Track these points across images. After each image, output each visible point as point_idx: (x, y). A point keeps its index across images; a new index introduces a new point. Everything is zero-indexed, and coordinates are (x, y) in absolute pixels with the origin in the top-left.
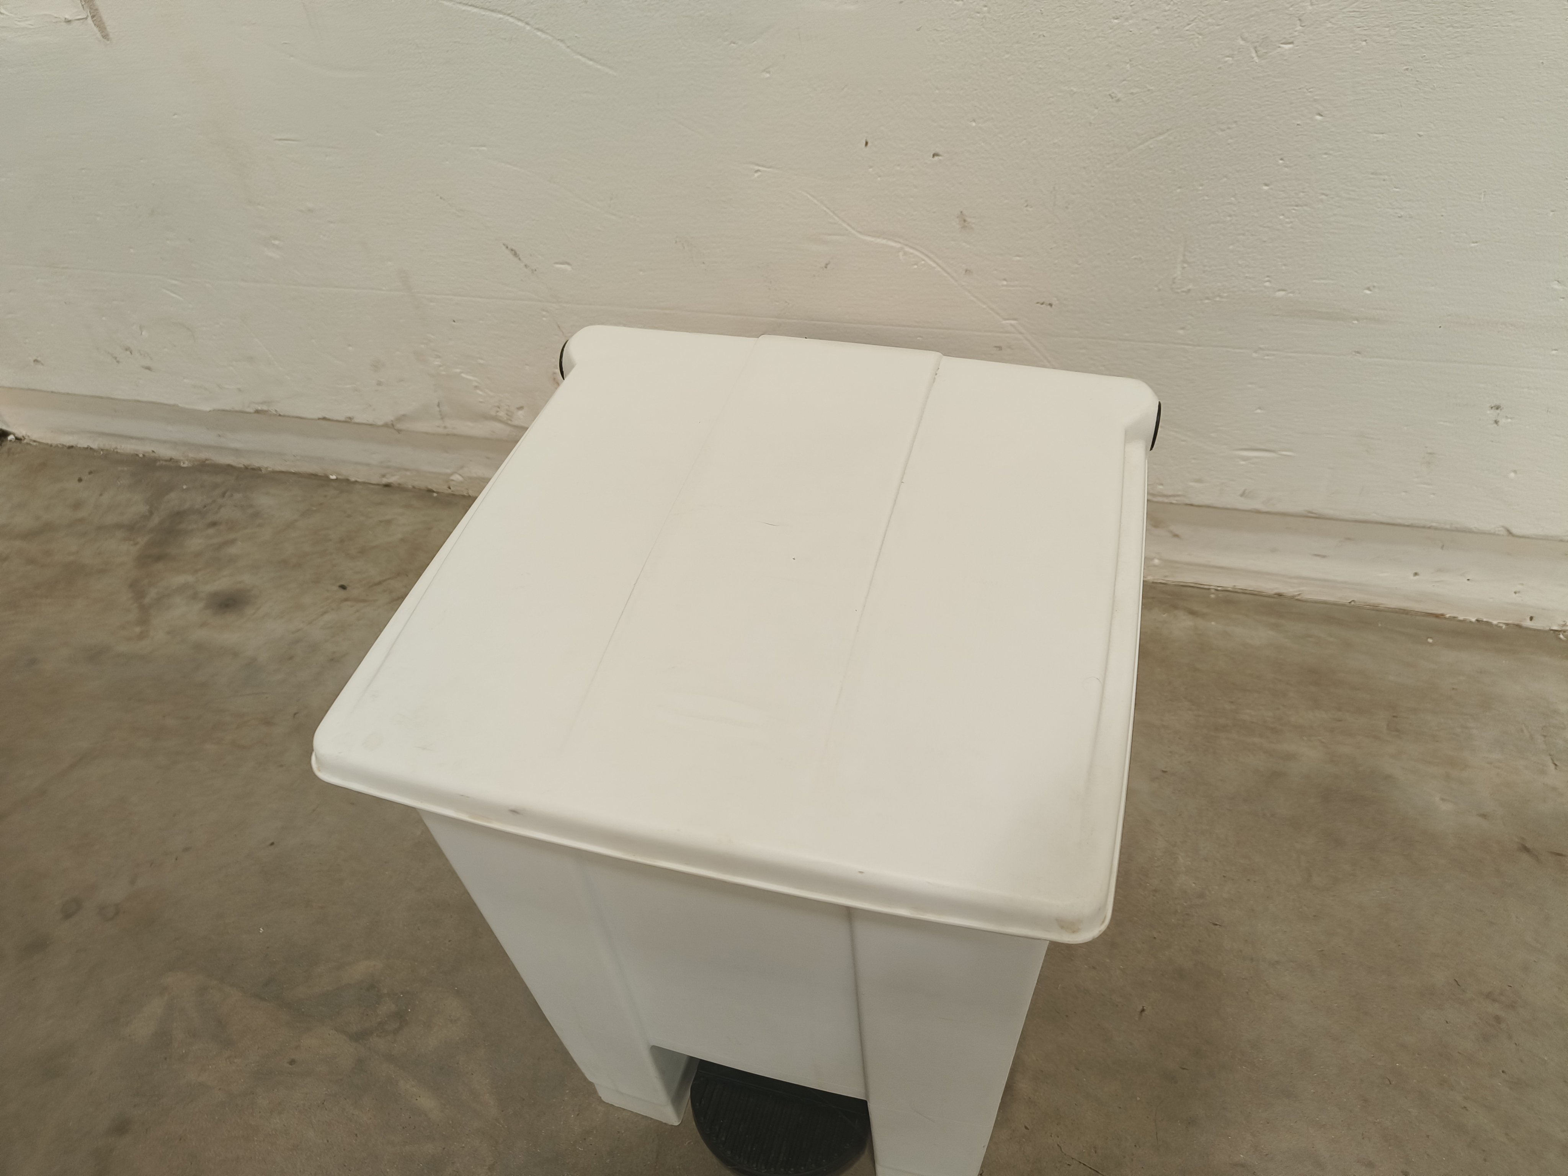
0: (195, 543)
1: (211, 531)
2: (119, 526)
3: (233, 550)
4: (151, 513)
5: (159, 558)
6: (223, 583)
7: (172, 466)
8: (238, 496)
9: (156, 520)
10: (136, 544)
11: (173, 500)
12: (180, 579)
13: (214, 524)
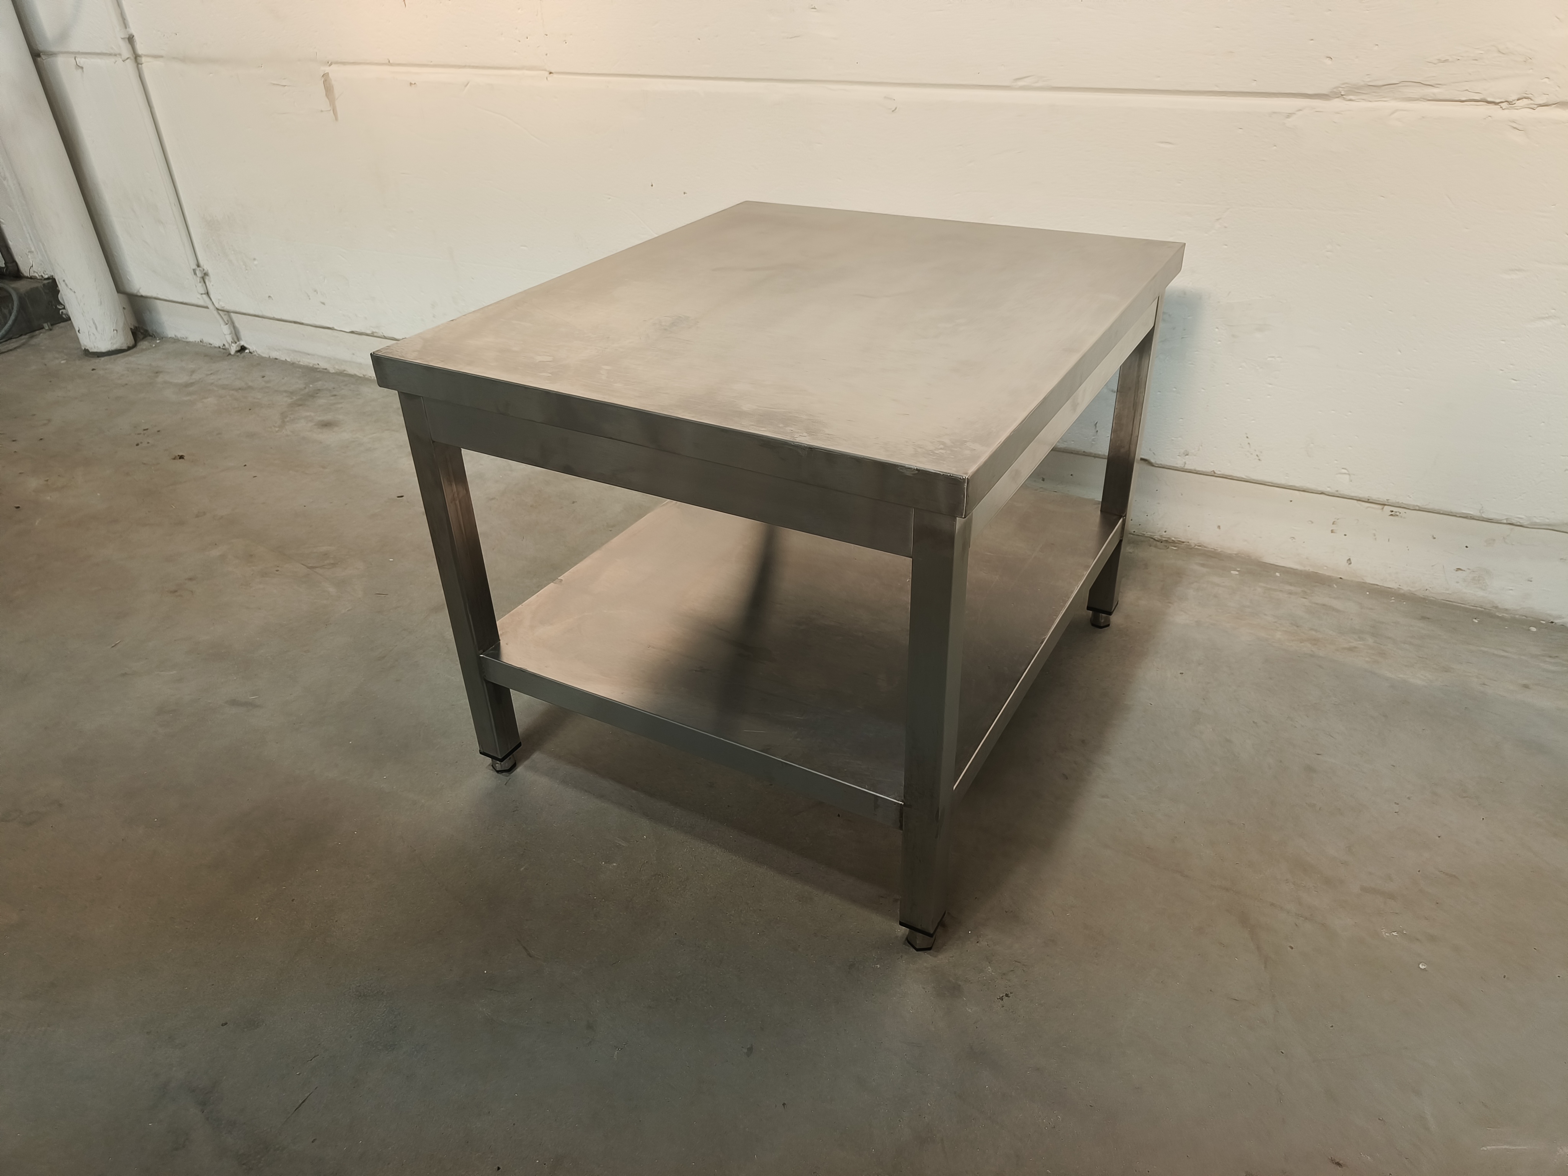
0: (322, 401)
1: (332, 398)
2: (285, 391)
3: (340, 406)
4: (305, 388)
5: (301, 405)
6: (328, 417)
7: (325, 372)
8: (352, 386)
9: (307, 390)
10: (292, 399)
11: (319, 384)
12: (308, 414)
13: (335, 395)
